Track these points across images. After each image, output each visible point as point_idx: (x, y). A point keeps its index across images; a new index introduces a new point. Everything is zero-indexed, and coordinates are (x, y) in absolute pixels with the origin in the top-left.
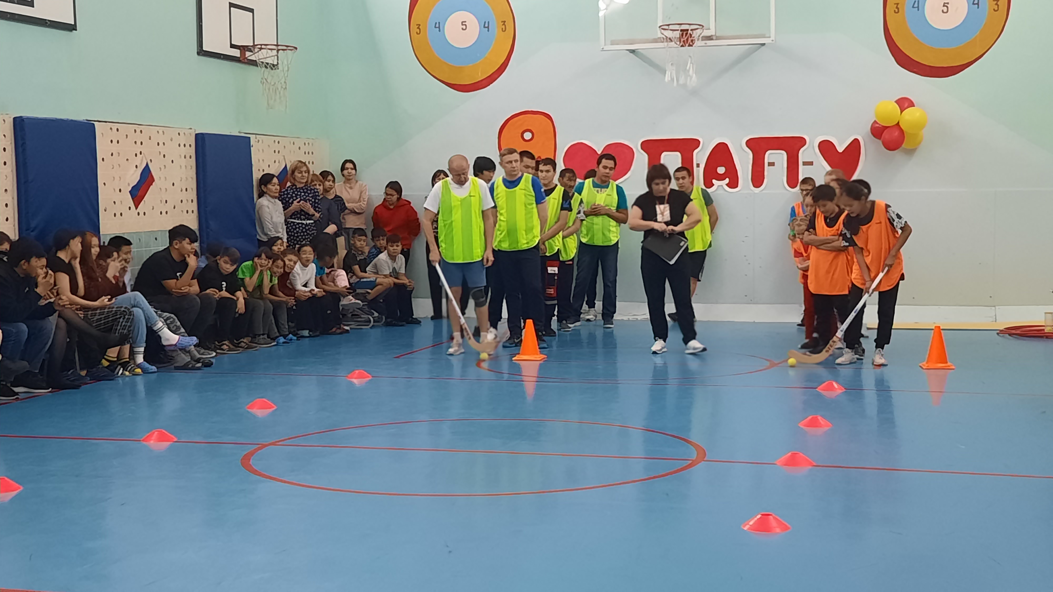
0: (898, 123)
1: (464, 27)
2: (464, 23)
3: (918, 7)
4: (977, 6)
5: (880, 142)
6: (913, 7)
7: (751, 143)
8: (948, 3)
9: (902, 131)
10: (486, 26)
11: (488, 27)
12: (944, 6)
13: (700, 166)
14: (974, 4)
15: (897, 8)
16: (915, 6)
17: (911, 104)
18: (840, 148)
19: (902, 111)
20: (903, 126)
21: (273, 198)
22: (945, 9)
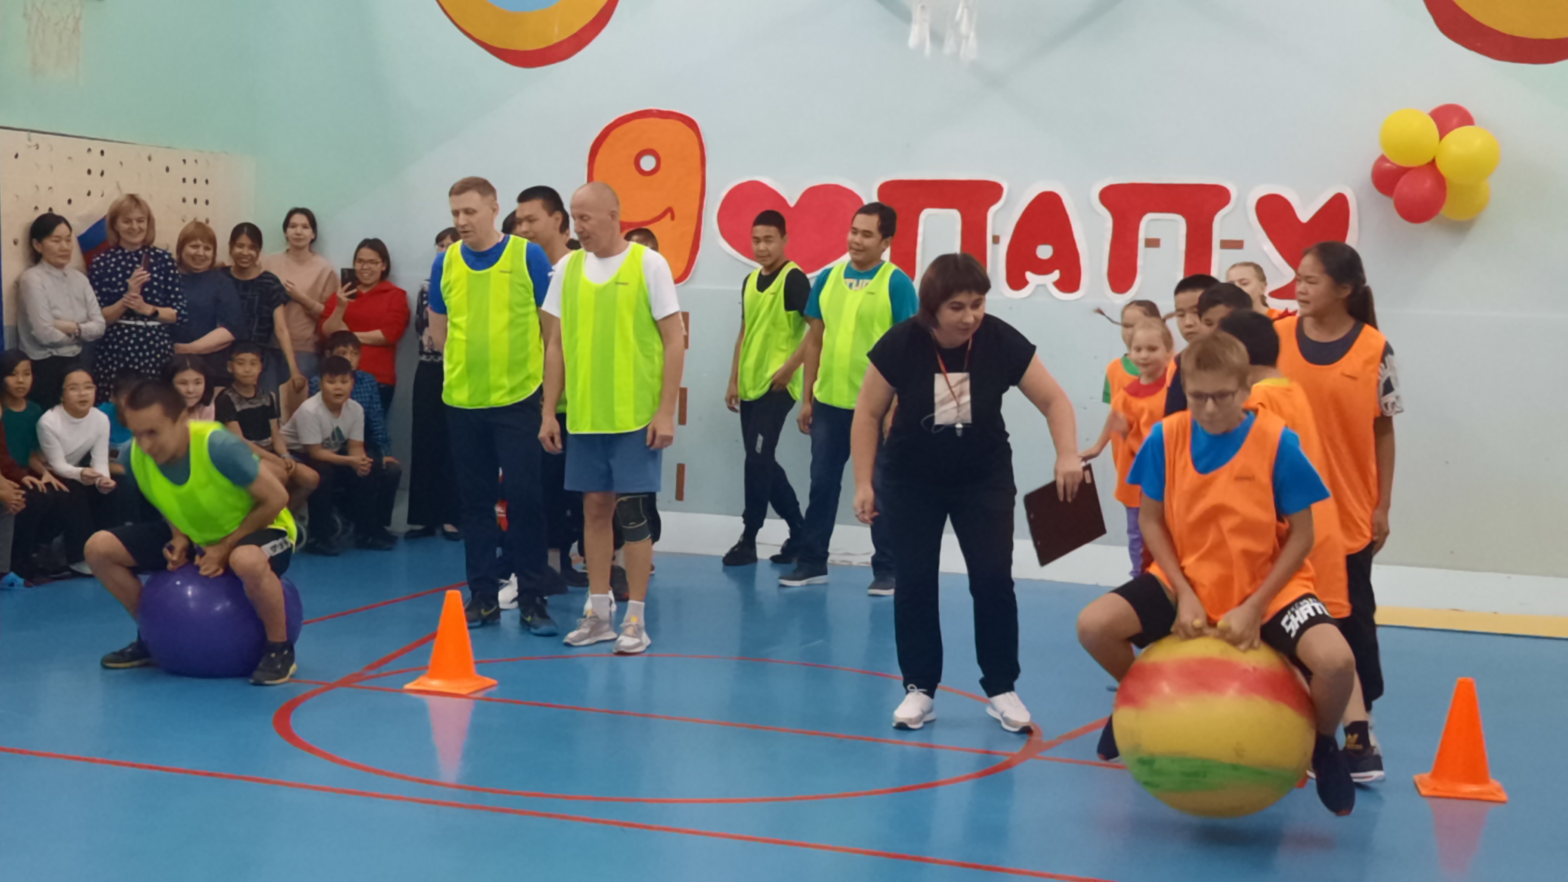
0: (1433, 160)
7: (1109, 197)
9: (1440, 182)
13: (1001, 241)
17: (1466, 119)
18: (1305, 214)
19: (1442, 134)
20: (1443, 167)
21: (60, 266)
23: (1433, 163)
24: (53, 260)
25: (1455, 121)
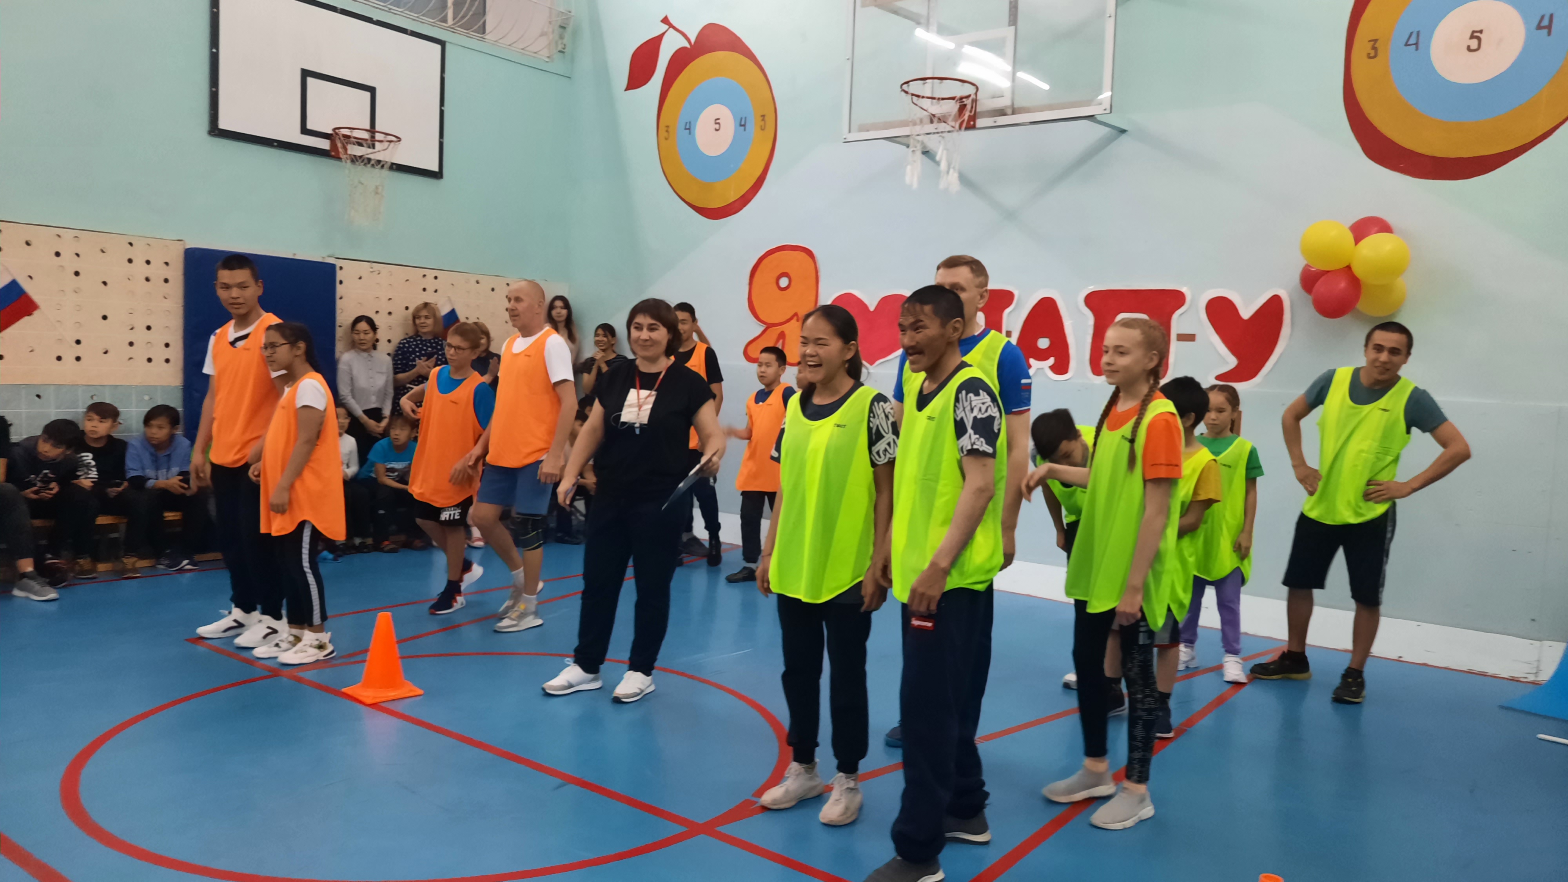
0: (1350, 264)
1: (717, 126)
2: (718, 121)
3: (1416, 44)
4: (1545, 31)
5: (1314, 302)
6: (1407, 45)
7: (1095, 301)
8: (1481, 32)
9: (1355, 282)
10: (742, 124)
11: (745, 126)
12: (1472, 37)
14: (1539, 27)
15: (1374, 48)
16: (1411, 42)
17: (1384, 227)
18: (1246, 312)
19: (1357, 240)
20: (1358, 271)
21: (365, 350)
22: (1474, 44)
23: (1349, 268)
25: (1371, 230)
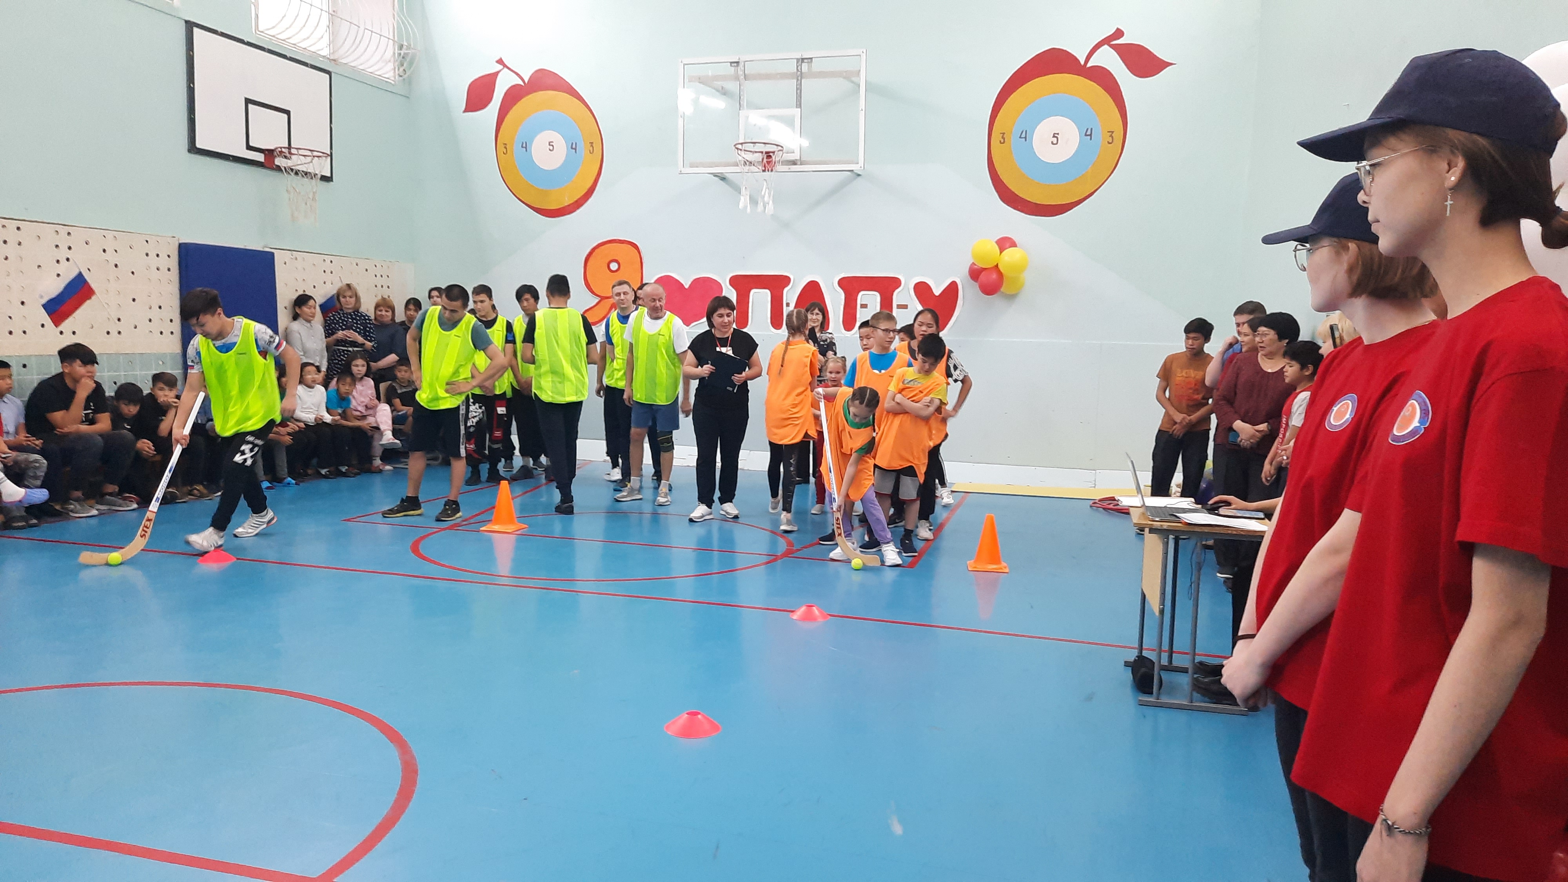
0: (997, 264)
1: (551, 148)
2: (551, 144)
3: (1025, 138)
4: (1089, 137)
5: (976, 285)
6: (1020, 137)
7: (844, 283)
8: (1058, 134)
9: (1000, 275)
10: (574, 148)
11: (575, 149)
12: (1054, 136)
13: (791, 305)
14: (1086, 135)
15: (1003, 138)
16: (1022, 136)
17: (1013, 244)
18: (937, 291)
19: (1002, 250)
20: (1002, 268)
21: (309, 321)
22: (1055, 140)
23: (997, 266)
24: (305, 316)
25: (1008, 245)
